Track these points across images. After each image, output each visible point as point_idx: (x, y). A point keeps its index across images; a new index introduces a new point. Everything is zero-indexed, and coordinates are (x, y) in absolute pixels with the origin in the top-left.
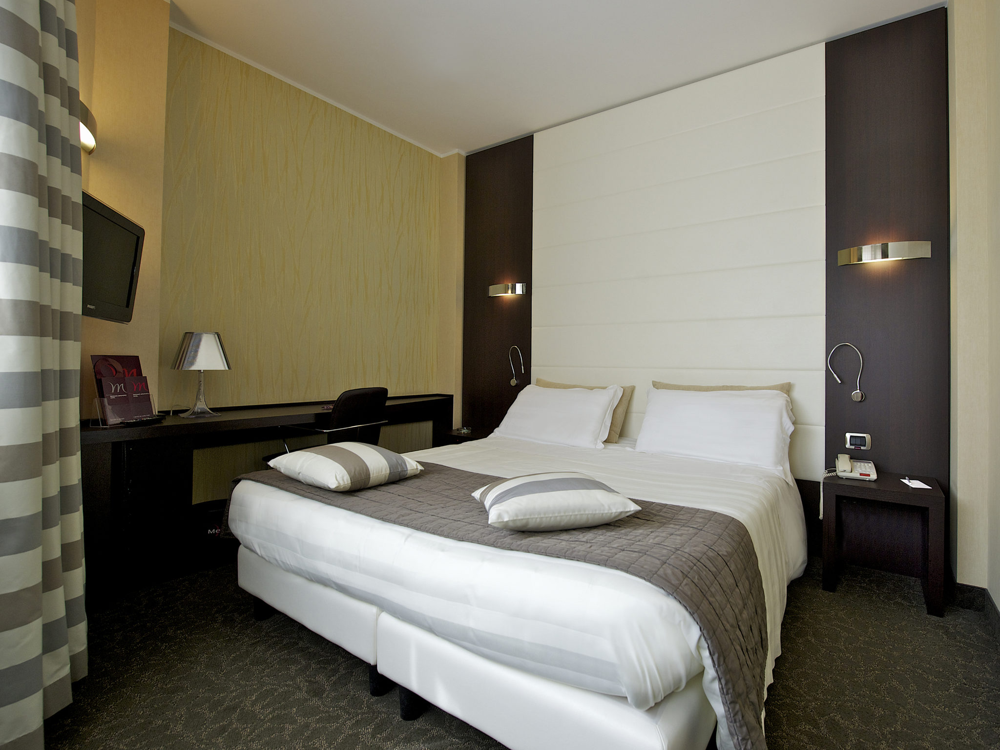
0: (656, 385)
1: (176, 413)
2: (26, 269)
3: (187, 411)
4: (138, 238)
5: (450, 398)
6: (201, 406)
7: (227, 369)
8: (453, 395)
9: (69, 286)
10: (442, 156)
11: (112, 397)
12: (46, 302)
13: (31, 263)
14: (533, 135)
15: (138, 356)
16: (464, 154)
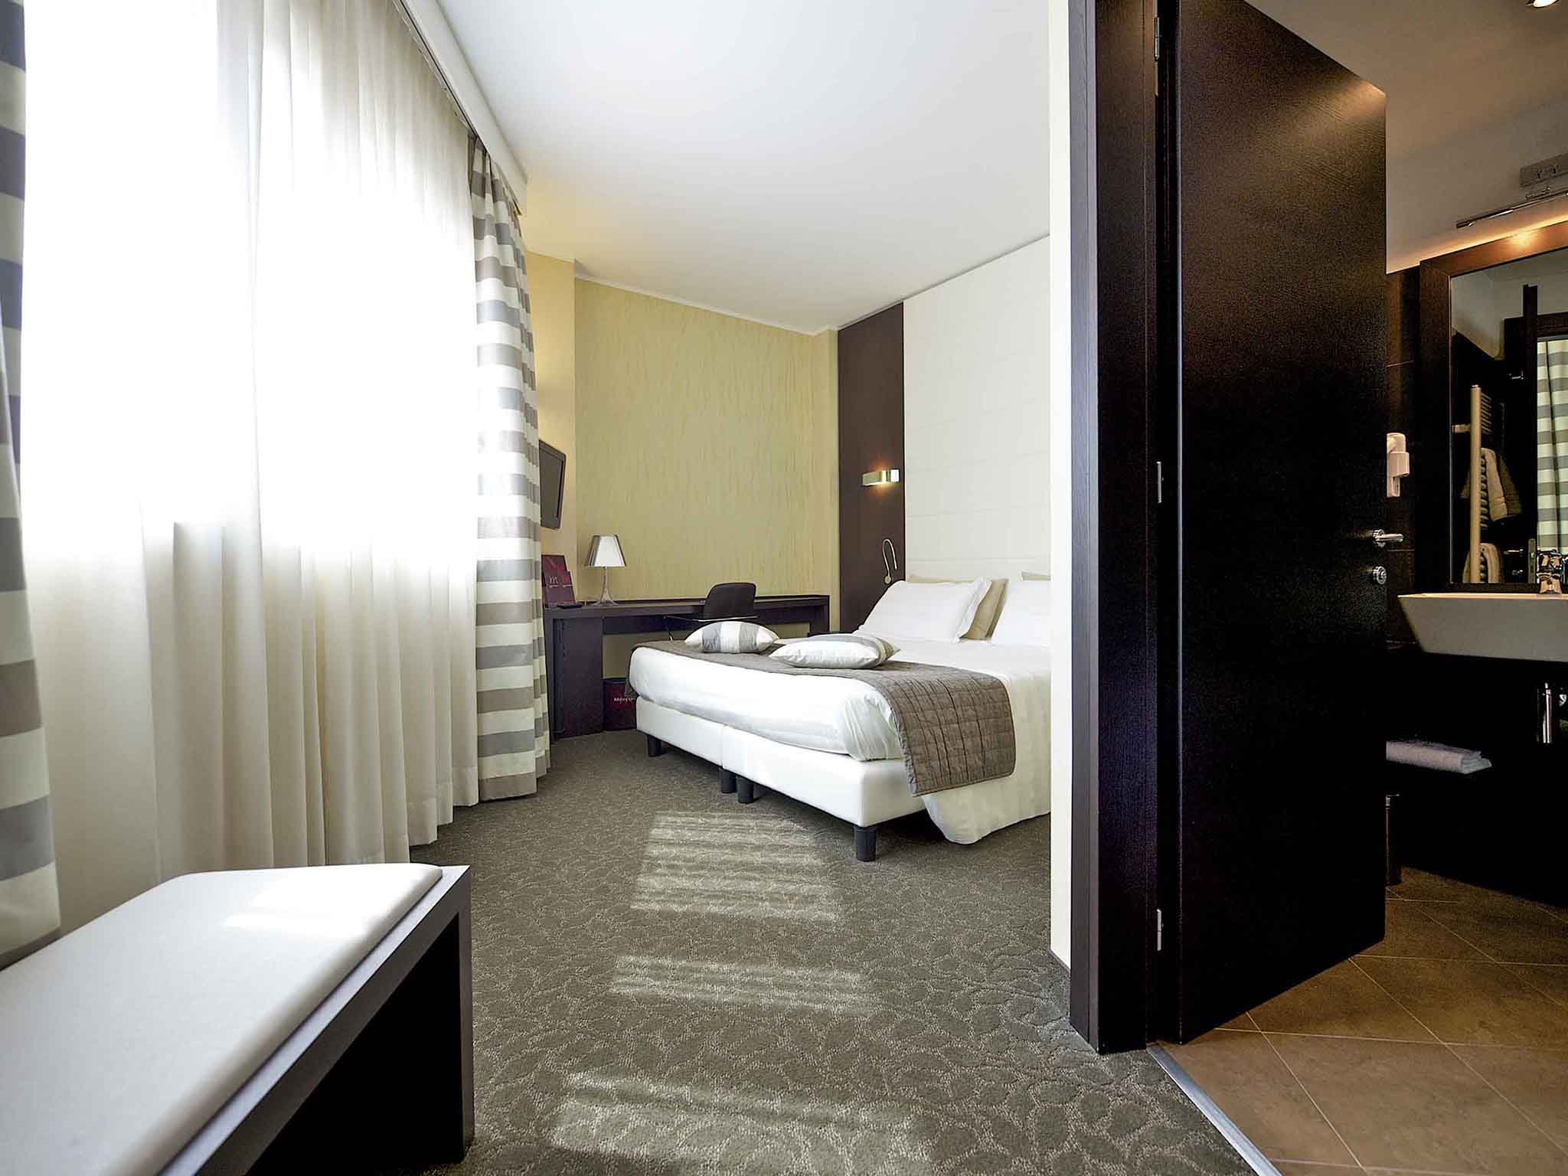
0: (1026, 576)
1: (588, 603)
2: (522, 497)
3: (595, 602)
4: (562, 462)
5: (826, 599)
6: (606, 597)
7: (624, 565)
8: (829, 596)
9: (536, 504)
10: (813, 334)
11: (551, 587)
12: (530, 517)
13: (524, 495)
14: (903, 303)
15: (563, 557)
16: (836, 329)
